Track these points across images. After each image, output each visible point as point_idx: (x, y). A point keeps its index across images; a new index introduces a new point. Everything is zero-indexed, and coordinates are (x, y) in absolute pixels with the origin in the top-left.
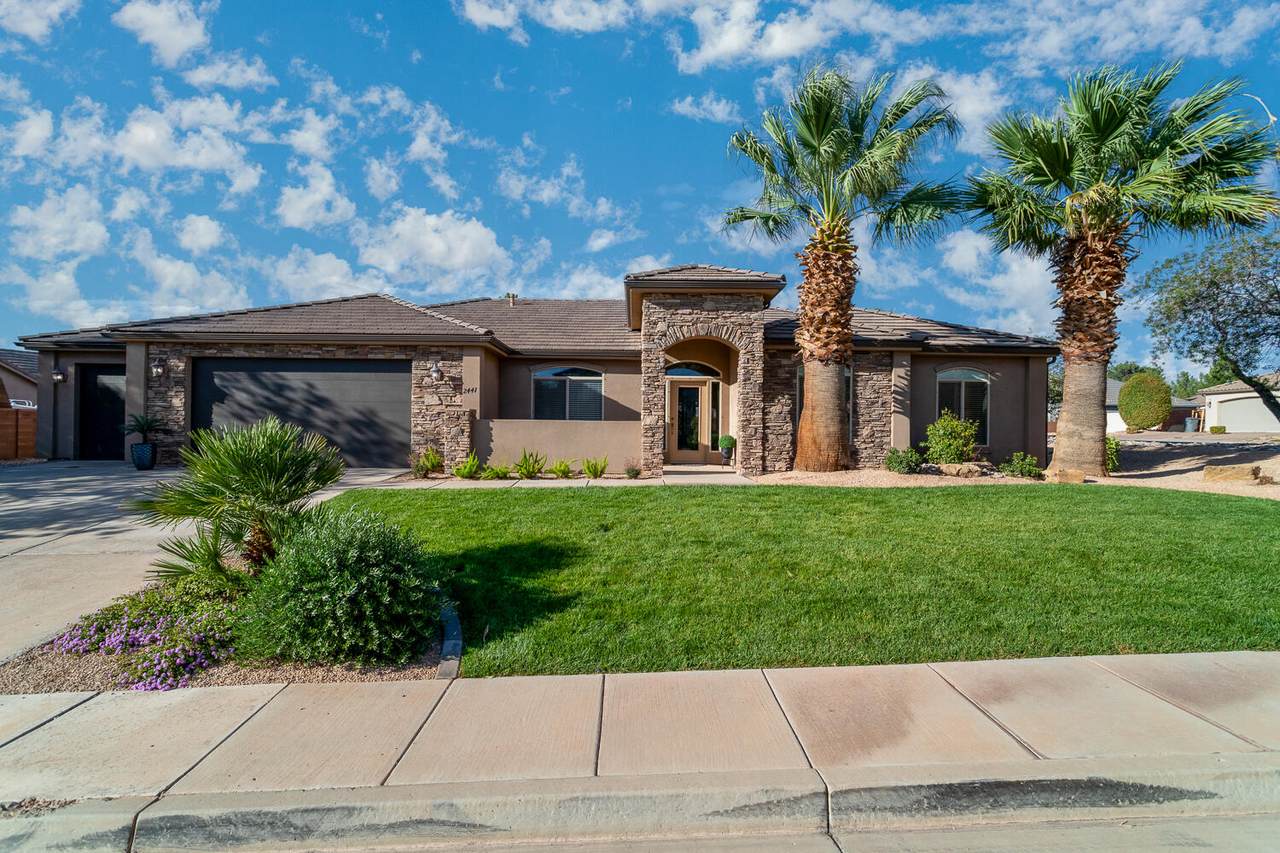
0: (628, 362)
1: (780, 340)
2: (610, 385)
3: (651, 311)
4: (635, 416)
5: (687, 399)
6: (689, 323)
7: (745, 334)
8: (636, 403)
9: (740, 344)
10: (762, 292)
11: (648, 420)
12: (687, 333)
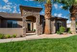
0: (21, 20)
1: (42, 17)
2: (19, 23)
3: (24, 11)
4: (22, 27)
5: (29, 25)
6: (30, 14)
7: (37, 15)
8: (22, 25)
9: (37, 17)
10: (40, 10)
11: (23, 28)
12: (29, 15)
